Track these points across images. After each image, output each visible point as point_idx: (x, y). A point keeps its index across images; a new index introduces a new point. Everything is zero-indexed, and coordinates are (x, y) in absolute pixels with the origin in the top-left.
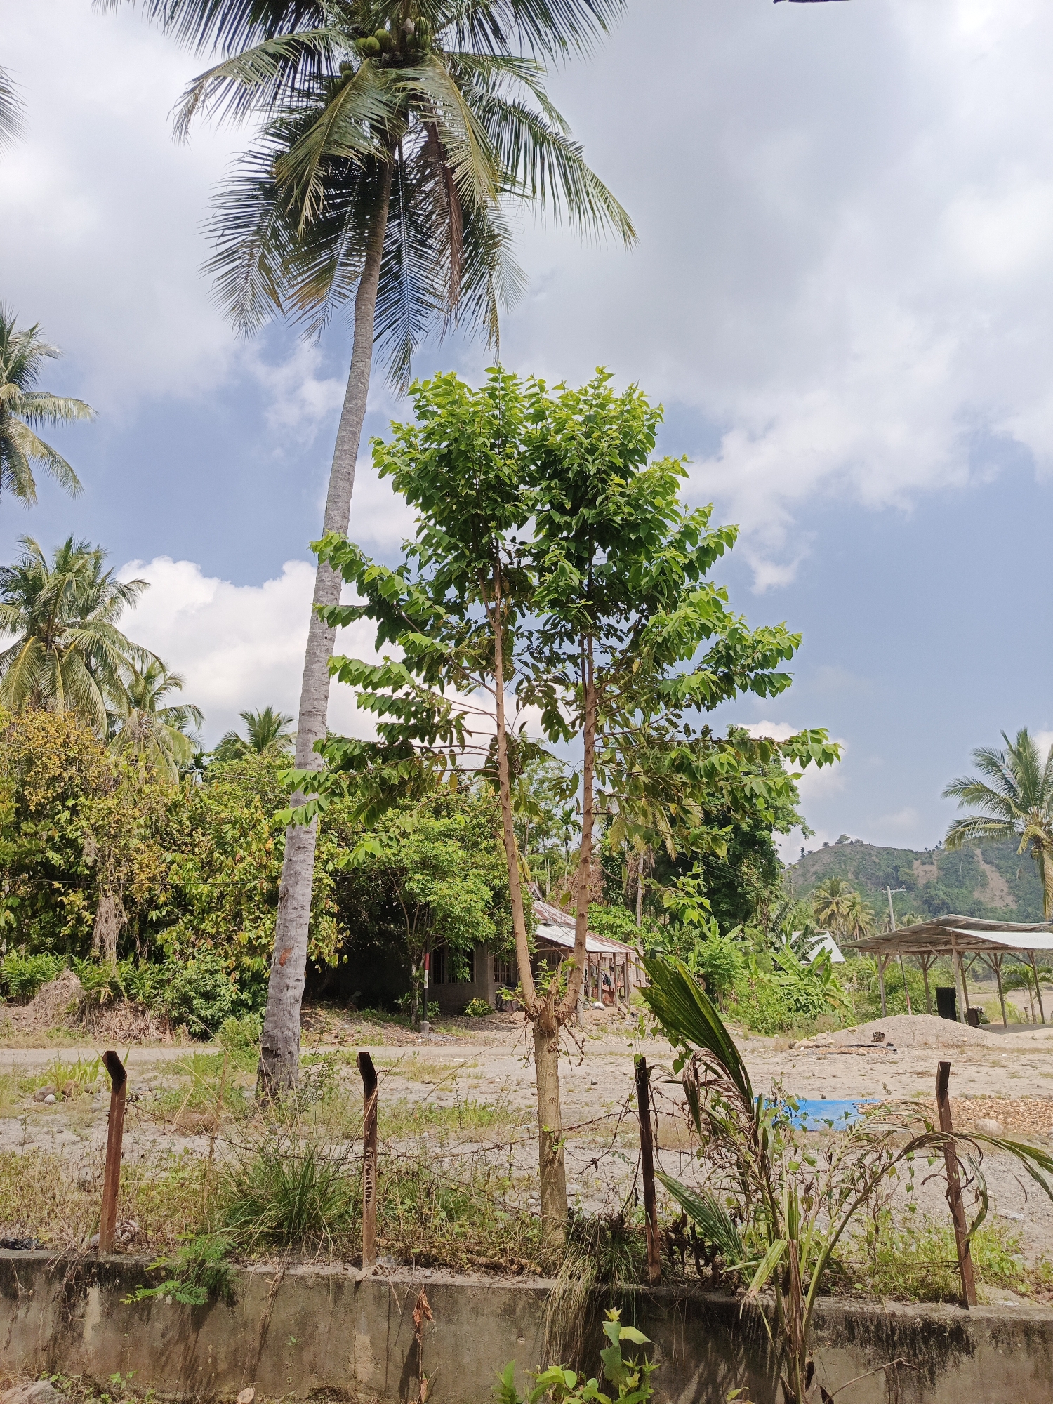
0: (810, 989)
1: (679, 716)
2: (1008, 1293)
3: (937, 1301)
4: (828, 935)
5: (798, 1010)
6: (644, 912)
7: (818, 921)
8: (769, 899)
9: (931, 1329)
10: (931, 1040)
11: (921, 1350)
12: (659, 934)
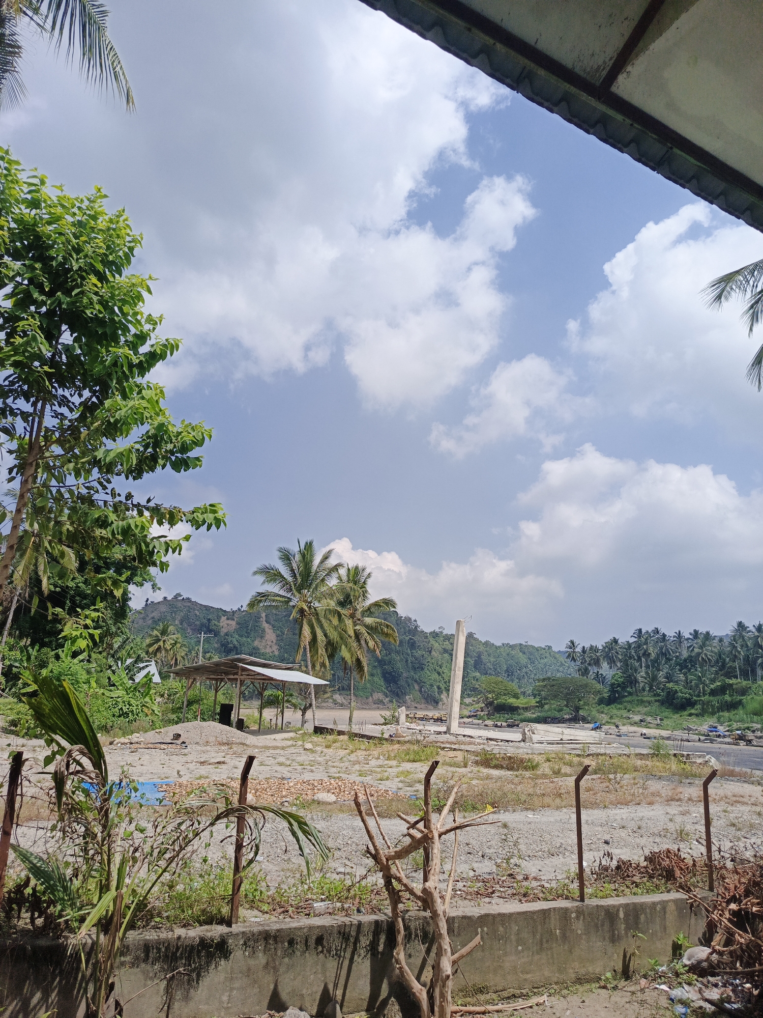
0: (133, 701)
1: (109, 482)
2: (256, 912)
3: (211, 923)
4: (153, 663)
5: (120, 716)
6: (10, 634)
7: (147, 653)
8: (116, 633)
9: (204, 943)
10: (212, 739)
11: (194, 960)
12: (18, 653)
